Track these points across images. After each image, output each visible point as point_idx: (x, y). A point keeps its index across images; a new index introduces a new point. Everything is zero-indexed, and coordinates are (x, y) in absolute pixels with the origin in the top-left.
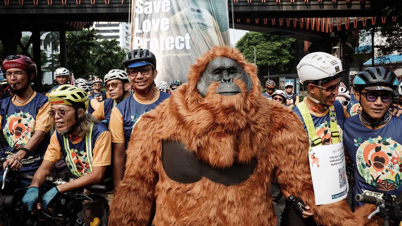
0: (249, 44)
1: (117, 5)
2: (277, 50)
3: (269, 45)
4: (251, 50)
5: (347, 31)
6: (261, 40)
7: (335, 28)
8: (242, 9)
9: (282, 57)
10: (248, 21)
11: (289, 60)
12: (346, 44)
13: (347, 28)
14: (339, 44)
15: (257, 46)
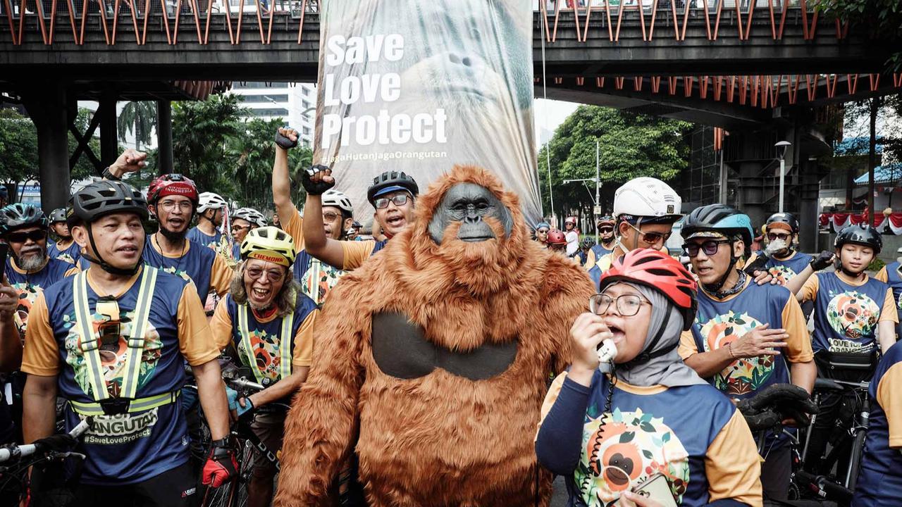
0: (586, 133)
1: (287, 46)
2: (651, 146)
3: (632, 135)
4: (590, 147)
5: (811, 104)
6: (614, 124)
7: (782, 98)
8: (564, 56)
9: (660, 163)
10: (581, 81)
11: (676, 171)
12: (809, 134)
13: (811, 98)
14: (792, 134)
15: (603, 137)
